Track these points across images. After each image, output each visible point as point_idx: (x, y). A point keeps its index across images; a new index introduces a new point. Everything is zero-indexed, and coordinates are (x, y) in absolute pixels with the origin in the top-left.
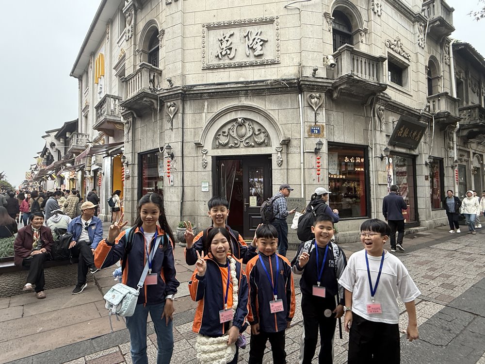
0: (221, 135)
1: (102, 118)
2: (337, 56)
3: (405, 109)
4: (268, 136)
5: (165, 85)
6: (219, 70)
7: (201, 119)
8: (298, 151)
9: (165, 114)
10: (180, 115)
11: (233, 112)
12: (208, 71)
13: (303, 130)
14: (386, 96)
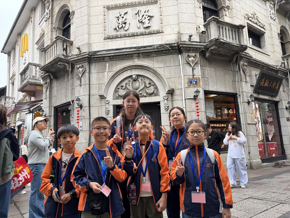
0: (120, 89)
1: (25, 82)
2: (206, 26)
3: (264, 65)
4: (156, 88)
5: (75, 52)
6: (117, 39)
7: (104, 77)
8: (181, 98)
9: (75, 74)
10: (87, 74)
11: (129, 70)
12: (108, 40)
13: (184, 82)
14: (247, 55)
